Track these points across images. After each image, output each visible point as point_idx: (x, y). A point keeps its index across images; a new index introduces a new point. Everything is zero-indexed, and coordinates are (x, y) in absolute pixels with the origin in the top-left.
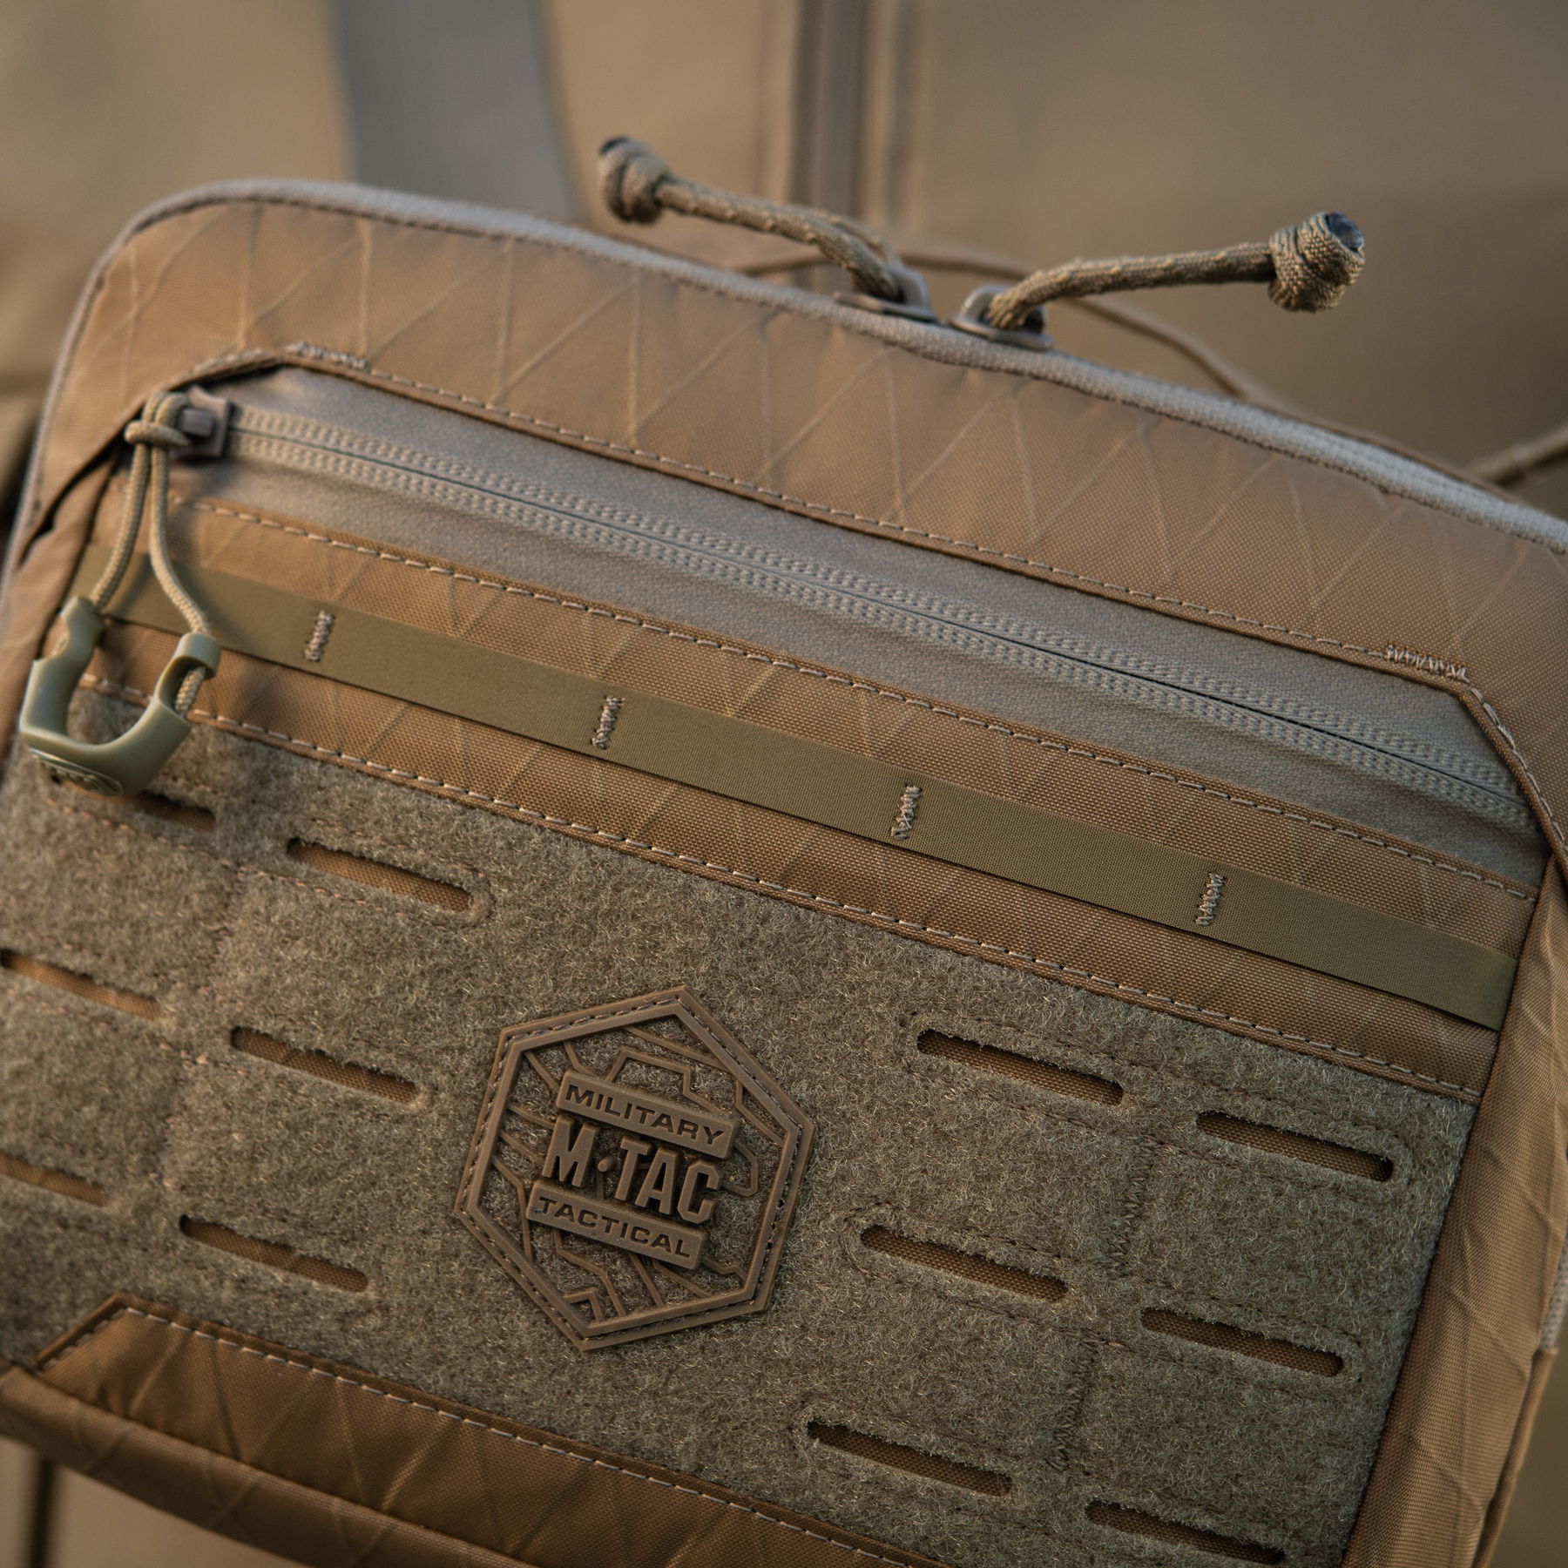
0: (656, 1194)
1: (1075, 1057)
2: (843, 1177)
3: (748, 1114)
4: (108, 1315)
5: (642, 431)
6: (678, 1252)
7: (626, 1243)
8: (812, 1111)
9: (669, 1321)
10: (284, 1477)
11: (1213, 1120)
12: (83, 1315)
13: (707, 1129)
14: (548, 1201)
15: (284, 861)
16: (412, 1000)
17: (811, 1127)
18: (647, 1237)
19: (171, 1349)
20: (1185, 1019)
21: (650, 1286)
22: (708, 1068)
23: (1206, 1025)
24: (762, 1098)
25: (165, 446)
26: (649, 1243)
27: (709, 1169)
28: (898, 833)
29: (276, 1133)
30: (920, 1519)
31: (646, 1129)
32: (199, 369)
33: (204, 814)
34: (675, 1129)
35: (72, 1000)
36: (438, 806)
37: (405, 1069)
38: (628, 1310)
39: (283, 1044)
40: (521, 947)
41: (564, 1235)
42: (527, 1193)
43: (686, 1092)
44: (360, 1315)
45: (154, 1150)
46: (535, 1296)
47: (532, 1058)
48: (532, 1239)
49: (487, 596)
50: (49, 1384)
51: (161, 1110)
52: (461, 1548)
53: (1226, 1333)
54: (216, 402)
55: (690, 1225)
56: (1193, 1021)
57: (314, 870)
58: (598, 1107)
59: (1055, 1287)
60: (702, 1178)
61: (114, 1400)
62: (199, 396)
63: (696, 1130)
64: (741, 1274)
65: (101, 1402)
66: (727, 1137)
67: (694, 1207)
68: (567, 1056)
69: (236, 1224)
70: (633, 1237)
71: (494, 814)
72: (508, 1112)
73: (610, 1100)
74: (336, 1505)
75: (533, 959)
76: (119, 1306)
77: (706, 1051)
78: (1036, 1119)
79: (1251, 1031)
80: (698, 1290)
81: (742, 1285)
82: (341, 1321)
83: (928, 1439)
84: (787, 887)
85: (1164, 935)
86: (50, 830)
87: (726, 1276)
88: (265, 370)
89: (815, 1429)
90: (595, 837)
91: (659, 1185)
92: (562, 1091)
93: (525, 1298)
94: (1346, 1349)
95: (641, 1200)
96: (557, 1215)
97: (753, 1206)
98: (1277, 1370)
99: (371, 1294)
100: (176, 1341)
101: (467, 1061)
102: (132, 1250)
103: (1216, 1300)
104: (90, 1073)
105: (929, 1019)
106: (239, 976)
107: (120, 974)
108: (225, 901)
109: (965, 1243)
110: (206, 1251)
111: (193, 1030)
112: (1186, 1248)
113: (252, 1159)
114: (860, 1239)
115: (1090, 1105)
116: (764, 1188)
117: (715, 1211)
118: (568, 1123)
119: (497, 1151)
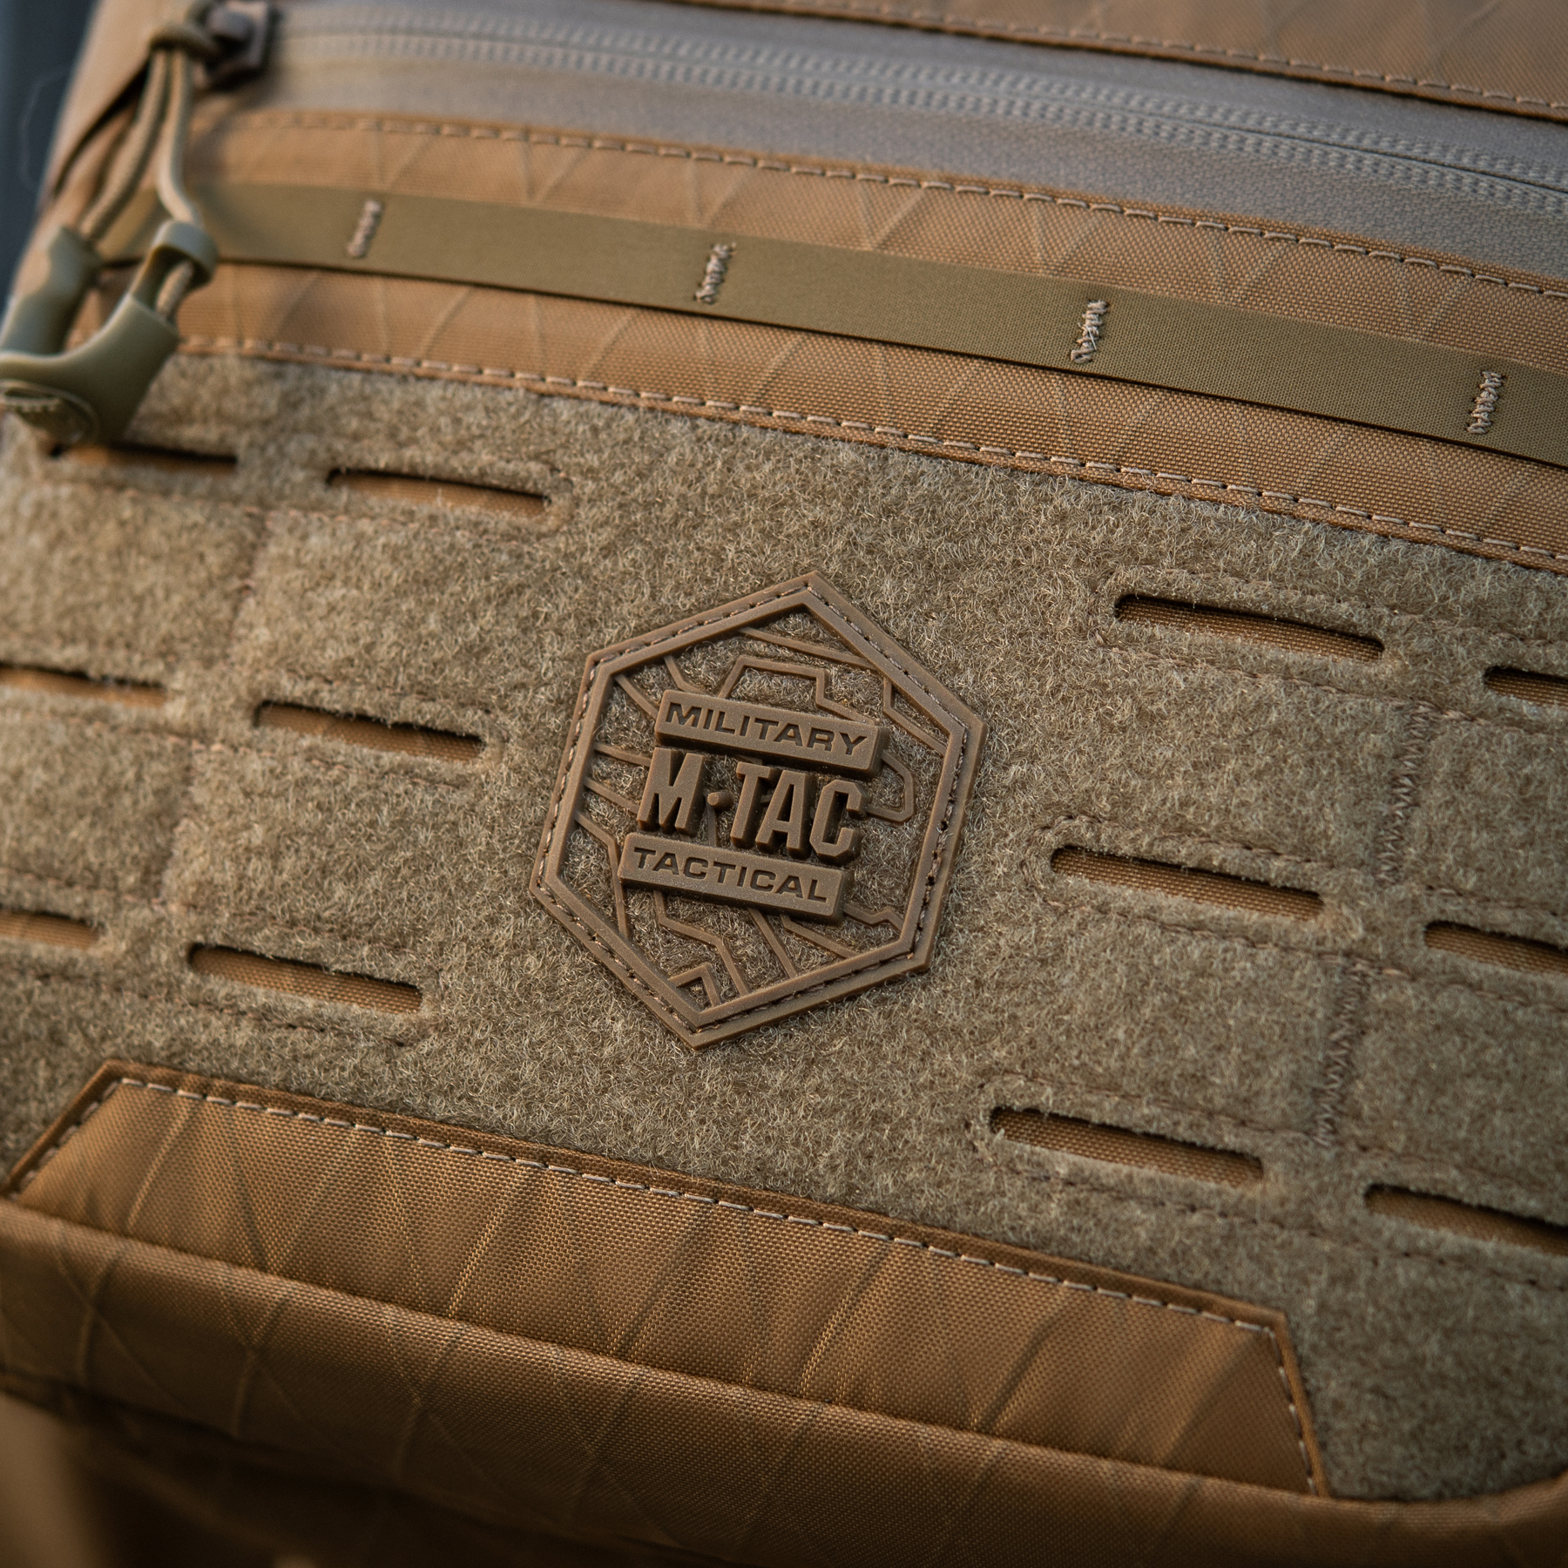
0: (782, 826)
1: (1318, 604)
2: (1023, 784)
3: (899, 718)
4: (97, 1094)
6: (811, 896)
7: (746, 893)
8: (981, 706)
9: (802, 992)
10: (321, 1284)
11: (1501, 675)
12: (65, 1098)
13: (845, 736)
14: (645, 851)
15: (318, 491)
16: (474, 630)
17: (978, 726)
18: (771, 882)
19: (176, 1128)
20: (1461, 551)
21: (778, 949)
22: (847, 668)
23: (1488, 558)
24: (917, 695)
25: (188, 46)
26: (775, 889)
27: (849, 786)
28: (1079, 356)
29: (309, 817)
30: (1142, 1221)
31: (768, 745)
33: (224, 461)
34: (805, 741)
36: (506, 398)
37: (469, 720)
38: (752, 984)
39: (317, 711)
40: (608, 551)
41: (669, 894)
42: (619, 848)
43: (820, 699)
45: (154, 869)
46: (633, 985)
47: (624, 683)
48: (627, 907)
49: (568, 157)
50: (28, 1207)
51: (165, 815)
55: (828, 861)
56: (1470, 553)
57: (357, 496)
58: (706, 726)
59: (1309, 899)
60: (841, 799)
61: (107, 1211)
63: (828, 741)
64: (894, 920)
65: (91, 1220)
66: (869, 745)
67: (830, 838)
68: (669, 674)
69: (257, 943)
70: (753, 884)
71: (577, 398)
72: (595, 754)
73: (722, 714)
75: (624, 563)
76: (112, 1077)
77: (846, 646)
78: (1270, 685)
79: (1549, 563)
80: (837, 948)
81: (896, 937)
82: (388, 1051)
83: (1144, 1114)
84: (941, 440)
86: (40, 506)
87: (875, 925)
89: (1000, 1115)
90: (703, 411)
91: (785, 814)
92: (660, 716)
93: (621, 990)
95: (763, 836)
96: (656, 869)
97: (908, 833)
99: (426, 1012)
100: (183, 1113)
101: (542, 696)
102: (128, 997)
103: (1519, 904)
104: (77, 783)
105: (1130, 577)
106: (263, 634)
107: (117, 662)
108: (247, 555)
109: (1184, 851)
110: (219, 985)
111: (205, 709)
112: (1479, 840)
113: (276, 856)
114: (1045, 861)
115: (1342, 663)
116: (921, 810)
117: (858, 841)
118: (669, 751)
119: (581, 805)
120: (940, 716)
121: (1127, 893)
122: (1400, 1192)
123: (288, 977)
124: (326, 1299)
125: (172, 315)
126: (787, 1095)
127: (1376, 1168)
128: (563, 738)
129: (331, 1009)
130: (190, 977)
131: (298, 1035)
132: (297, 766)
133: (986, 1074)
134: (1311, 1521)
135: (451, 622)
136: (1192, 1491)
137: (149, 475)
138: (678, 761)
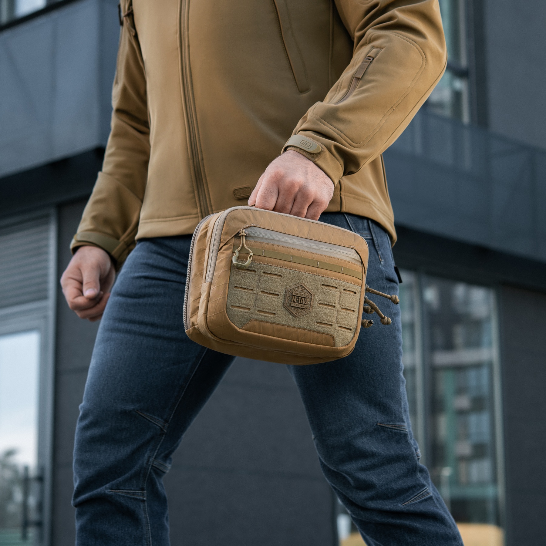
1: (334, 285)
2: (317, 299)
6: (305, 307)
7: (300, 307)
8: (314, 293)
9: (304, 314)
11: (345, 290)
12: (248, 322)
13: (306, 295)
14: (293, 304)
15: (264, 274)
18: (302, 306)
21: (302, 311)
22: (305, 290)
24: (310, 292)
25: (244, 235)
28: (318, 266)
30: (326, 330)
31: (301, 296)
33: (255, 271)
34: (304, 296)
36: (278, 268)
37: (278, 293)
38: (300, 313)
39: (266, 292)
40: (287, 280)
41: (294, 307)
42: (291, 303)
43: (304, 292)
46: (292, 313)
47: (290, 291)
48: (291, 308)
50: (243, 330)
53: (347, 309)
55: (306, 305)
56: (342, 281)
57: (267, 275)
58: (296, 294)
59: (334, 307)
65: (248, 331)
66: (308, 296)
67: (306, 303)
68: (293, 290)
69: (263, 310)
71: (283, 268)
72: (288, 296)
73: (298, 294)
76: (252, 320)
77: (305, 288)
78: (332, 291)
80: (306, 311)
81: (310, 310)
82: (274, 318)
83: (326, 322)
84: (309, 272)
85: (340, 273)
87: (308, 309)
89: (316, 322)
90: (293, 269)
92: (293, 293)
94: (355, 310)
95: (301, 303)
97: (310, 302)
98: (351, 312)
99: (276, 315)
100: (257, 323)
105: (323, 283)
107: (249, 288)
109: (328, 303)
110: (261, 314)
111: (258, 292)
121: (324, 306)
122: (340, 326)
123: (266, 313)
124: (278, 338)
126: (302, 321)
129: (269, 315)
130: (258, 313)
131: (267, 317)
132: (266, 297)
133: (316, 319)
134: (334, 349)
137: (248, 272)
138: (295, 297)
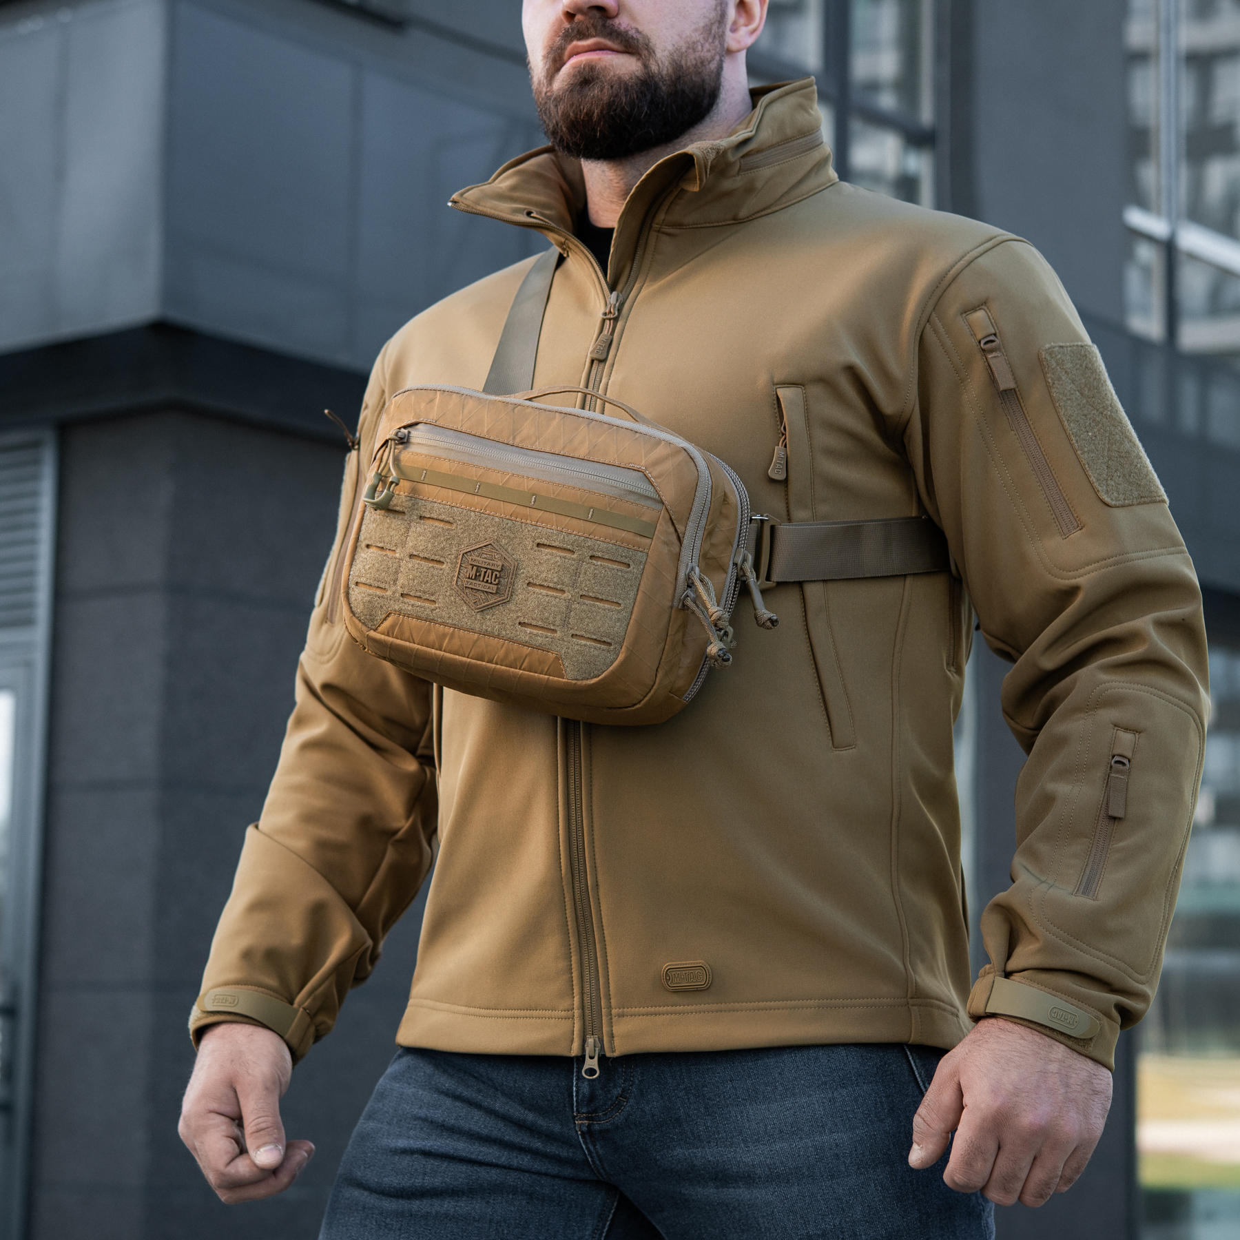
0: (488, 579)
1: (565, 546)
2: (523, 573)
3: (505, 562)
4: (388, 616)
5: (487, 431)
6: (492, 590)
7: (483, 589)
8: (517, 561)
9: (491, 604)
10: (423, 646)
11: (592, 557)
12: (384, 616)
13: (497, 565)
14: (468, 582)
15: (419, 520)
16: (442, 545)
17: (516, 564)
19: (400, 621)
20: (586, 537)
21: (487, 598)
22: (497, 554)
23: (590, 539)
24: (507, 558)
25: (394, 440)
26: (487, 588)
27: (497, 573)
28: (532, 505)
29: (419, 574)
30: (540, 640)
31: (485, 566)
32: (403, 425)
33: (403, 513)
34: (491, 566)
35: (380, 552)
36: (447, 507)
37: (442, 559)
38: (484, 603)
39: (419, 557)
40: (462, 533)
41: (472, 589)
42: (464, 581)
43: (493, 559)
44: (435, 610)
45: (395, 581)
46: (467, 602)
47: (465, 555)
48: (466, 590)
49: (456, 465)
50: (378, 633)
51: (397, 572)
52: (457, 657)
53: (597, 599)
54: (406, 431)
55: (494, 584)
56: (588, 538)
57: (424, 521)
58: (477, 563)
59: (563, 591)
60: (496, 575)
61: (390, 634)
62: (403, 430)
63: (494, 566)
64: (504, 594)
65: (388, 635)
66: (500, 566)
67: (495, 581)
68: (471, 554)
69: (411, 594)
71: (457, 507)
72: (461, 566)
73: (479, 561)
74: (433, 651)
75: (464, 535)
76: (390, 614)
77: (497, 550)
78: (558, 558)
79: (599, 539)
80: (496, 598)
81: (505, 596)
82: (432, 611)
83: (540, 624)
84: (511, 517)
85: (582, 521)
86: (374, 519)
87: (501, 594)
88: (417, 424)
89: (520, 623)
90: (476, 511)
91: (488, 577)
92: (470, 560)
93: (465, 603)
94: (621, 602)
95: (485, 580)
96: (470, 585)
97: (506, 580)
98: (607, 606)
99: (437, 605)
100: (401, 619)
101: (453, 556)
102: (392, 601)
103: (594, 592)
104: (383, 567)
105: (538, 541)
106: (411, 544)
107: (388, 546)
108: (408, 530)
109: (546, 584)
110: (406, 600)
111: (402, 555)
112: (588, 583)
113: (414, 580)
114: (526, 585)
115: (568, 555)
116: (508, 576)
117: (499, 581)
118: (471, 566)
119: (459, 574)
120: (511, 562)
121: (537, 590)
122: (576, 635)
123: (416, 599)
125: (393, 492)
126: (489, 619)
127: (572, 632)
128: (457, 563)
129: (423, 604)
130: (401, 598)
131: (418, 608)
132: (416, 565)
133: (518, 617)
134: (564, 683)
135: (439, 544)
136: (548, 678)
137: (392, 515)
138: (473, 568)
